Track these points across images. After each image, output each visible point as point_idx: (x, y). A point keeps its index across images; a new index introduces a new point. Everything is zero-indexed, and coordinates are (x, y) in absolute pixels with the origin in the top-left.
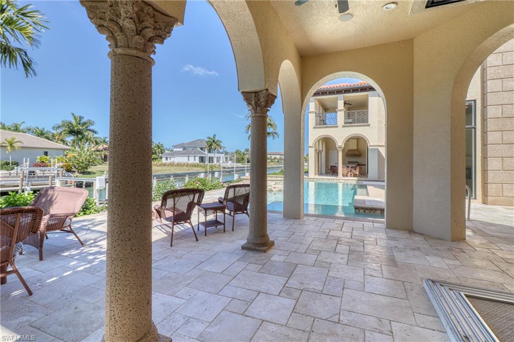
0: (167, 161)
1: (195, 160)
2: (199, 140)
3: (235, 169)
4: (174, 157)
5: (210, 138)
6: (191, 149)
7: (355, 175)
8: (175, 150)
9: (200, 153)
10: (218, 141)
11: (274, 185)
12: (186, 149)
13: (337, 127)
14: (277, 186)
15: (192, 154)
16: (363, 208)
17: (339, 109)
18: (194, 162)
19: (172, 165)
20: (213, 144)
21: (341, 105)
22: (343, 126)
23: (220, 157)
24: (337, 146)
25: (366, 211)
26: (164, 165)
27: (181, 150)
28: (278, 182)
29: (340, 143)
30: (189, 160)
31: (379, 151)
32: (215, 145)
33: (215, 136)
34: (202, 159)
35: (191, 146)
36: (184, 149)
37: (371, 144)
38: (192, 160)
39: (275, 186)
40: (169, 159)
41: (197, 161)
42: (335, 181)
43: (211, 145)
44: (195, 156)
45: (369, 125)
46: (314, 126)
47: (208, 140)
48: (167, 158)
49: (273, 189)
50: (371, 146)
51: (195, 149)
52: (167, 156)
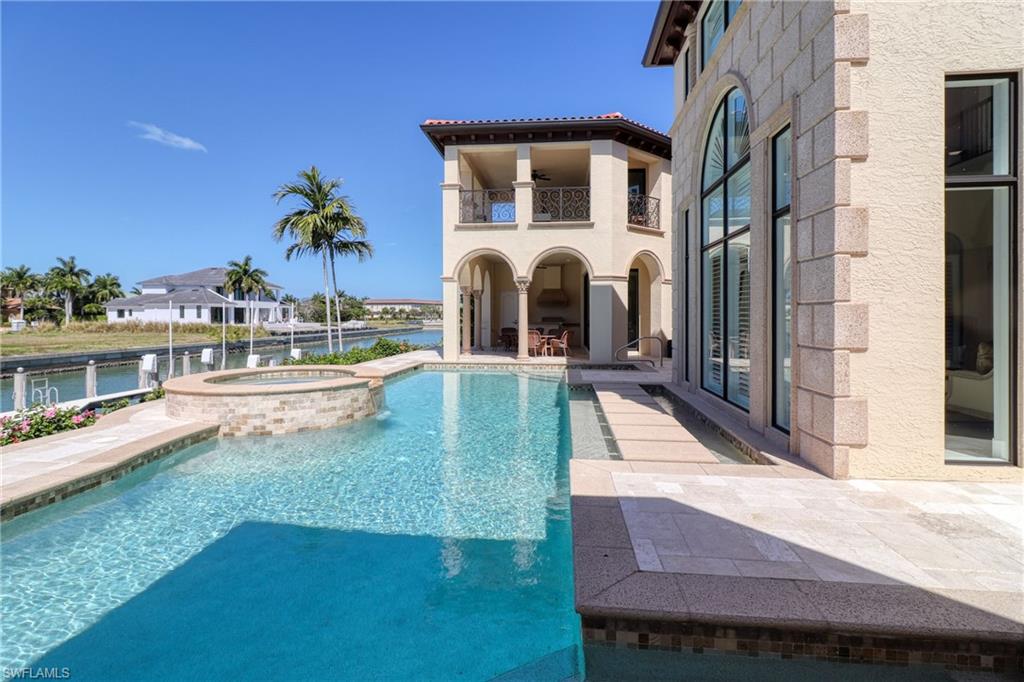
0: (121, 320)
1: (199, 316)
2: (213, 269)
4: (143, 310)
5: (236, 265)
6: (189, 290)
7: (558, 353)
8: (145, 291)
9: (213, 299)
10: (256, 270)
11: (276, 410)
12: (176, 291)
13: (515, 227)
14: (288, 414)
15: (194, 301)
17: (518, 181)
18: (198, 321)
19: (133, 328)
20: (244, 278)
21: (524, 170)
22: (531, 227)
23: (268, 310)
24: (515, 279)
26: (111, 328)
27: (163, 291)
28: (292, 398)
29: (523, 268)
30: (182, 316)
31: (614, 292)
32: (250, 280)
33: (248, 259)
34: (217, 314)
35: (188, 283)
36: (170, 291)
37: (596, 274)
38: (191, 316)
39: (279, 415)
40: (127, 313)
41: (206, 315)
42: (511, 368)
43: (239, 281)
44: (199, 308)
45: (591, 226)
46: (457, 223)
47: (231, 268)
48: (121, 313)
49: (269, 428)
50: (597, 278)
51: (201, 289)
52: (121, 308)
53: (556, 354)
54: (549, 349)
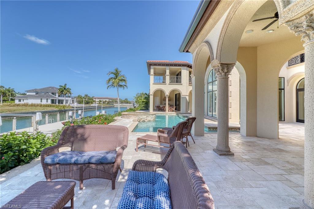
0: (20, 103)
1: (47, 102)
2: (50, 87)
3: (83, 108)
4: (28, 100)
5: (62, 86)
6: (43, 94)
7: (173, 111)
8: (28, 94)
9: (51, 97)
10: (68, 88)
11: (146, 117)
12: (38, 93)
13: (166, 84)
14: (147, 118)
15: (46, 97)
16: (212, 128)
17: (167, 74)
18: (47, 103)
19: (26, 105)
20: (64, 90)
21: (168, 72)
22: (169, 84)
23: (68, 100)
24: (166, 95)
25: (214, 129)
26: (18, 105)
27: (34, 94)
28: (148, 116)
29: (167, 93)
30: (41, 101)
31: (186, 98)
32: (66, 91)
33: (65, 85)
34: (53, 101)
35: (43, 91)
36: (37, 94)
37: (183, 94)
38: (44, 102)
40: (22, 101)
41: (49, 102)
42: (165, 114)
43: (62, 91)
44: (47, 99)
45: (182, 84)
46: (153, 83)
47: (59, 87)
48: (20, 101)
49: (145, 120)
50: (183, 95)
51: (47, 94)
52: (20, 99)
53: (172, 112)
54: (171, 110)
